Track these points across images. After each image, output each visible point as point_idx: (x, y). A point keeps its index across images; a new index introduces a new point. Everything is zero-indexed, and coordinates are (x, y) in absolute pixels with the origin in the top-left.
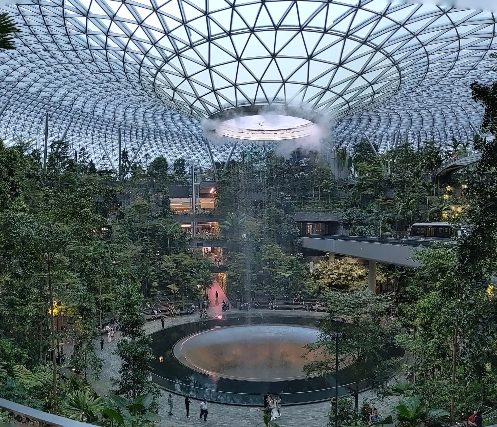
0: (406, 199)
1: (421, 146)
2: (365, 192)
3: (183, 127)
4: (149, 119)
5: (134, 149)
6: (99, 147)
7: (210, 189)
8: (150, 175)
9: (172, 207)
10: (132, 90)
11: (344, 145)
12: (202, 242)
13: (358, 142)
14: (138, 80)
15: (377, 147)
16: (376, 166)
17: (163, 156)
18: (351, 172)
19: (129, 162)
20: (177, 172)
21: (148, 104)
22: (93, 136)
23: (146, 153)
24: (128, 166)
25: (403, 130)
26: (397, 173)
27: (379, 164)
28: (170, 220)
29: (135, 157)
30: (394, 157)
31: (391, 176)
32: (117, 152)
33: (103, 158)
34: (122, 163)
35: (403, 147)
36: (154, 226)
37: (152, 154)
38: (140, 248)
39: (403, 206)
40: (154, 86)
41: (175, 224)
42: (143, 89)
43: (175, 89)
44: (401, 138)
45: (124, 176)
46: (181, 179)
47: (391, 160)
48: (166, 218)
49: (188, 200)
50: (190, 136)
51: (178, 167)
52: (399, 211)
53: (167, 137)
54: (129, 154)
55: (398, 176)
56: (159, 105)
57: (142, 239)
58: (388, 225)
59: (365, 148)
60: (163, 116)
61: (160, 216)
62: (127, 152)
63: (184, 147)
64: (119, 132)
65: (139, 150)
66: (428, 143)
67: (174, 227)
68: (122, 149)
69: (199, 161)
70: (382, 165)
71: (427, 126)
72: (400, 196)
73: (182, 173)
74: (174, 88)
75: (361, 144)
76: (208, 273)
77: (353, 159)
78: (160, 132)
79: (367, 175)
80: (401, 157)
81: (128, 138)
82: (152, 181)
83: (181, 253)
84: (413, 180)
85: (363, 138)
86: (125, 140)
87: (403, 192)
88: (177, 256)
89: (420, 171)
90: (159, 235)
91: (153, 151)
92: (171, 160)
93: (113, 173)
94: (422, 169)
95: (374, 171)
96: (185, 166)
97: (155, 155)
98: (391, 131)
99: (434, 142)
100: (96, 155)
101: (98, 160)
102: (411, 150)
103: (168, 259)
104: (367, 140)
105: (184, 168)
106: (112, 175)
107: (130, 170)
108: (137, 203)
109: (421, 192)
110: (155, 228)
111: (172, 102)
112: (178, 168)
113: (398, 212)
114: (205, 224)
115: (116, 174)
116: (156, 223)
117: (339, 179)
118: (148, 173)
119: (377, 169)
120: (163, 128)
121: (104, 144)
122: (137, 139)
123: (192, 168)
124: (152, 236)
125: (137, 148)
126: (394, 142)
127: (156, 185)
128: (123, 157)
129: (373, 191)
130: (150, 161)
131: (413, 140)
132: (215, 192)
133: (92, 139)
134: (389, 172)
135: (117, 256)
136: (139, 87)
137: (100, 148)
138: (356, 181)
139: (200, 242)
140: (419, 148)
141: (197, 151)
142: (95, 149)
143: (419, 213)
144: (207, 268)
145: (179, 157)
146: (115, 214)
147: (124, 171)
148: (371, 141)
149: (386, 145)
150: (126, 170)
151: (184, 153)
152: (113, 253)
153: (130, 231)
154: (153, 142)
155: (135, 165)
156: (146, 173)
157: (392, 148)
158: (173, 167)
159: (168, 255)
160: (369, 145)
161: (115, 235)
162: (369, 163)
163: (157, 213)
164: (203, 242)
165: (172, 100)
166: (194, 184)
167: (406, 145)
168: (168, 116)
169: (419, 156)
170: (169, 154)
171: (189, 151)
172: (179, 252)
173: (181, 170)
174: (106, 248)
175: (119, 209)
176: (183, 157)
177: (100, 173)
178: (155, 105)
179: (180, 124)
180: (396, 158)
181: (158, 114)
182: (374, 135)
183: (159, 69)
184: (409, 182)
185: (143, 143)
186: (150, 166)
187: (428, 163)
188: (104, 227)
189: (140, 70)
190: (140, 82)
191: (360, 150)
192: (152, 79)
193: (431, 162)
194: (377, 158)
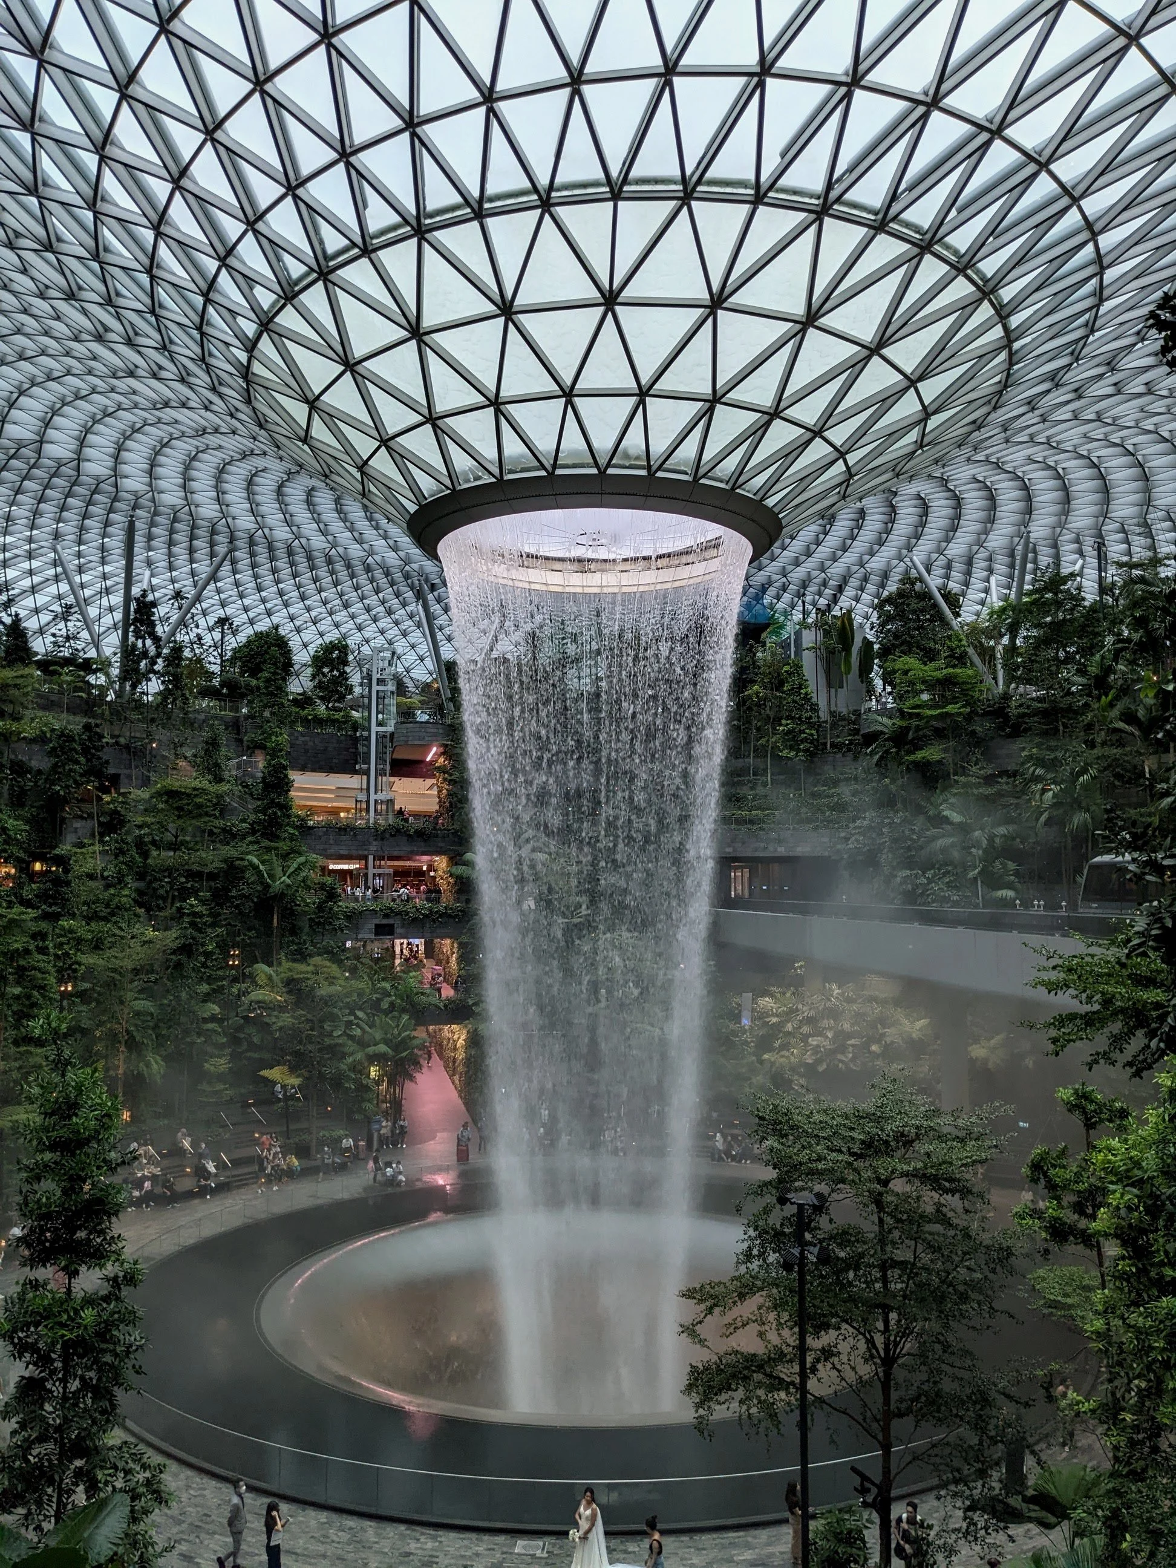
0: (1065, 771)
1: (1109, 580)
2: (920, 755)
3: (344, 537)
4: (236, 496)
5: (178, 595)
6: (52, 572)
7: (427, 748)
8: (231, 691)
9: (299, 802)
10: (177, 386)
11: (845, 602)
12: (390, 921)
13: (892, 587)
14: (198, 350)
15: (954, 602)
16: (954, 666)
17: (277, 628)
18: (870, 691)
19: (156, 640)
20: (320, 686)
21: (232, 444)
22: (32, 529)
23: (221, 613)
24: (152, 651)
25: (1039, 530)
26: (1029, 682)
27: (962, 659)
28: (284, 846)
29: (182, 623)
30: (1013, 630)
31: (1006, 697)
32: (117, 599)
33: (66, 614)
34: (131, 639)
35: (1046, 588)
36: (229, 862)
37: (240, 619)
38: (171, 937)
39: (1055, 796)
40: (248, 382)
41: (302, 859)
42: (213, 389)
43: (313, 403)
44: (1035, 561)
45: (134, 687)
46: (335, 709)
47: (1006, 640)
48: (274, 837)
49: (353, 781)
50: (368, 569)
51: (326, 670)
52: (1042, 813)
53: (292, 564)
54: (162, 610)
55: (1033, 691)
56: (265, 453)
57: (180, 909)
58: (1004, 866)
59: (913, 606)
60: (279, 491)
61: (253, 832)
62: (154, 604)
63: (346, 606)
64: (131, 530)
65: (198, 599)
66: (1136, 566)
67: (299, 868)
68: (136, 591)
69: (394, 653)
70: (977, 660)
71: (1124, 507)
72: (1040, 762)
73: (337, 692)
74: (311, 397)
75: (901, 594)
76: (405, 1028)
77: (876, 647)
78: (271, 548)
79: (925, 697)
80: (1038, 626)
81: (159, 556)
82: (237, 710)
83: (317, 960)
84: (1086, 705)
85: (907, 572)
86: (149, 563)
87: (1051, 749)
88: (302, 967)
89: (1109, 670)
90: (244, 896)
91: (246, 609)
92: (305, 645)
93: (95, 672)
94: (1116, 659)
95: (948, 682)
96: (348, 669)
97: (252, 622)
98: (998, 539)
99: (1156, 561)
100: (41, 599)
101: (45, 618)
102: (1073, 597)
103: (270, 978)
104: (921, 579)
105: (344, 676)
106: (92, 679)
107: (160, 665)
108: (173, 782)
109: (1121, 744)
110: (233, 871)
111: (306, 447)
112: (324, 675)
113: (1037, 819)
114: (407, 863)
115: (107, 675)
116: (235, 854)
117: (832, 714)
118: (223, 684)
119: (956, 676)
120: (282, 533)
121: (72, 566)
122: (192, 561)
123: (369, 677)
124: (220, 897)
125: (190, 592)
126: (1012, 577)
127: (246, 725)
128: (136, 620)
129: (945, 750)
130: (232, 643)
131: (1080, 562)
132: (442, 760)
133: (30, 540)
134: (1001, 682)
135: (80, 964)
136: (201, 378)
137: (57, 579)
138: (885, 720)
139: (385, 921)
140: (1104, 589)
141: (388, 620)
142: (36, 579)
143: (1118, 817)
144: (404, 1010)
145: (332, 636)
146: (90, 816)
147: (137, 670)
148: (934, 582)
149: (987, 591)
150: (143, 664)
151: (348, 626)
152: (66, 954)
153: (141, 876)
154: (245, 576)
155: (178, 650)
156: (216, 682)
157: (1006, 598)
158: (309, 671)
159: (270, 965)
160: (926, 595)
161: (83, 891)
162: (930, 655)
163: (244, 821)
164: (396, 921)
165: (305, 441)
166: (374, 728)
167: (1056, 582)
168: (295, 492)
169: (1105, 618)
170: (297, 623)
171: (362, 618)
172: (311, 956)
173: (335, 681)
174: (41, 936)
175: (107, 798)
176: (345, 637)
177: (49, 666)
178: (252, 453)
179: (336, 525)
180: (1023, 632)
181: (266, 486)
182: (942, 561)
183: (266, 323)
184: (1072, 712)
185: (213, 577)
186: (233, 661)
187: (1136, 637)
188: (42, 858)
189: (202, 316)
190: (203, 360)
191: (901, 615)
192: (243, 357)
193: (1149, 633)
194: (957, 636)
